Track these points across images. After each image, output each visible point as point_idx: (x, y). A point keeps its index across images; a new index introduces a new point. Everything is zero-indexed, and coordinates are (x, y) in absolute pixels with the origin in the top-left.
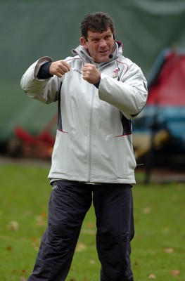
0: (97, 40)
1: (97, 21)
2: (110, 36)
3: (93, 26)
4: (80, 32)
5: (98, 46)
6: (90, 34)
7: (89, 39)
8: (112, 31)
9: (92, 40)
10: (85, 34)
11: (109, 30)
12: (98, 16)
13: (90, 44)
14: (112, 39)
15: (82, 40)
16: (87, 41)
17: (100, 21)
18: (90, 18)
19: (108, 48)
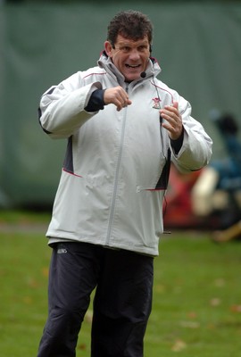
0: (128, 49)
1: (132, 23)
3: (126, 30)
4: (106, 34)
5: (128, 57)
6: (121, 40)
7: (117, 46)
8: (150, 40)
9: (121, 49)
10: (113, 38)
11: (146, 39)
12: (135, 17)
13: (116, 53)
14: (147, 51)
15: (107, 44)
16: (114, 48)
17: (136, 24)
18: (123, 17)
19: (140, 62)
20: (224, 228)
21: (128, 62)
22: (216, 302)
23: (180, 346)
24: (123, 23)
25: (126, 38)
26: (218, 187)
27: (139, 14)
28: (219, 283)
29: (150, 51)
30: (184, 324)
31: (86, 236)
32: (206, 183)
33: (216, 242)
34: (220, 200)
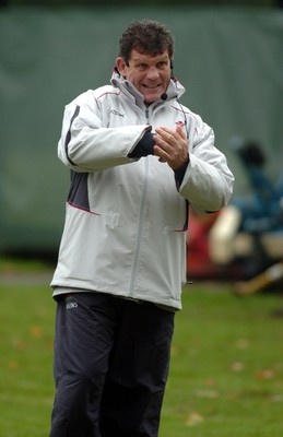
0: (145, 66)
1: (149, 36)
2: (166, 63)
3: (141, 43)
4: (118, 49)
5: (145, 75)
6: (136, 56)
7: (131, 63)
8: (170, 55)
9: (137, 66)
10: (126, 54)
11: (166, 54)
12: (152, 27)
13: (132, 71)
14: (168, 67)
15: (119, 61)
16: (128, 65)
17: (154, 36)
18: (138, 28)
19: (159, 82)
20: (248, 278)
21: (145, 82)
22: (238, 366)
23: (195, 419)
24: (138, 36)
25: (142, 53)
26: (241, 229)
27: (158, 23)
28: (242, 344)
29: (171, 68)
30: (201, 393)
31: (105, 285)
32: (226, 224)
33: (238, 295)
34: (243, 245)
